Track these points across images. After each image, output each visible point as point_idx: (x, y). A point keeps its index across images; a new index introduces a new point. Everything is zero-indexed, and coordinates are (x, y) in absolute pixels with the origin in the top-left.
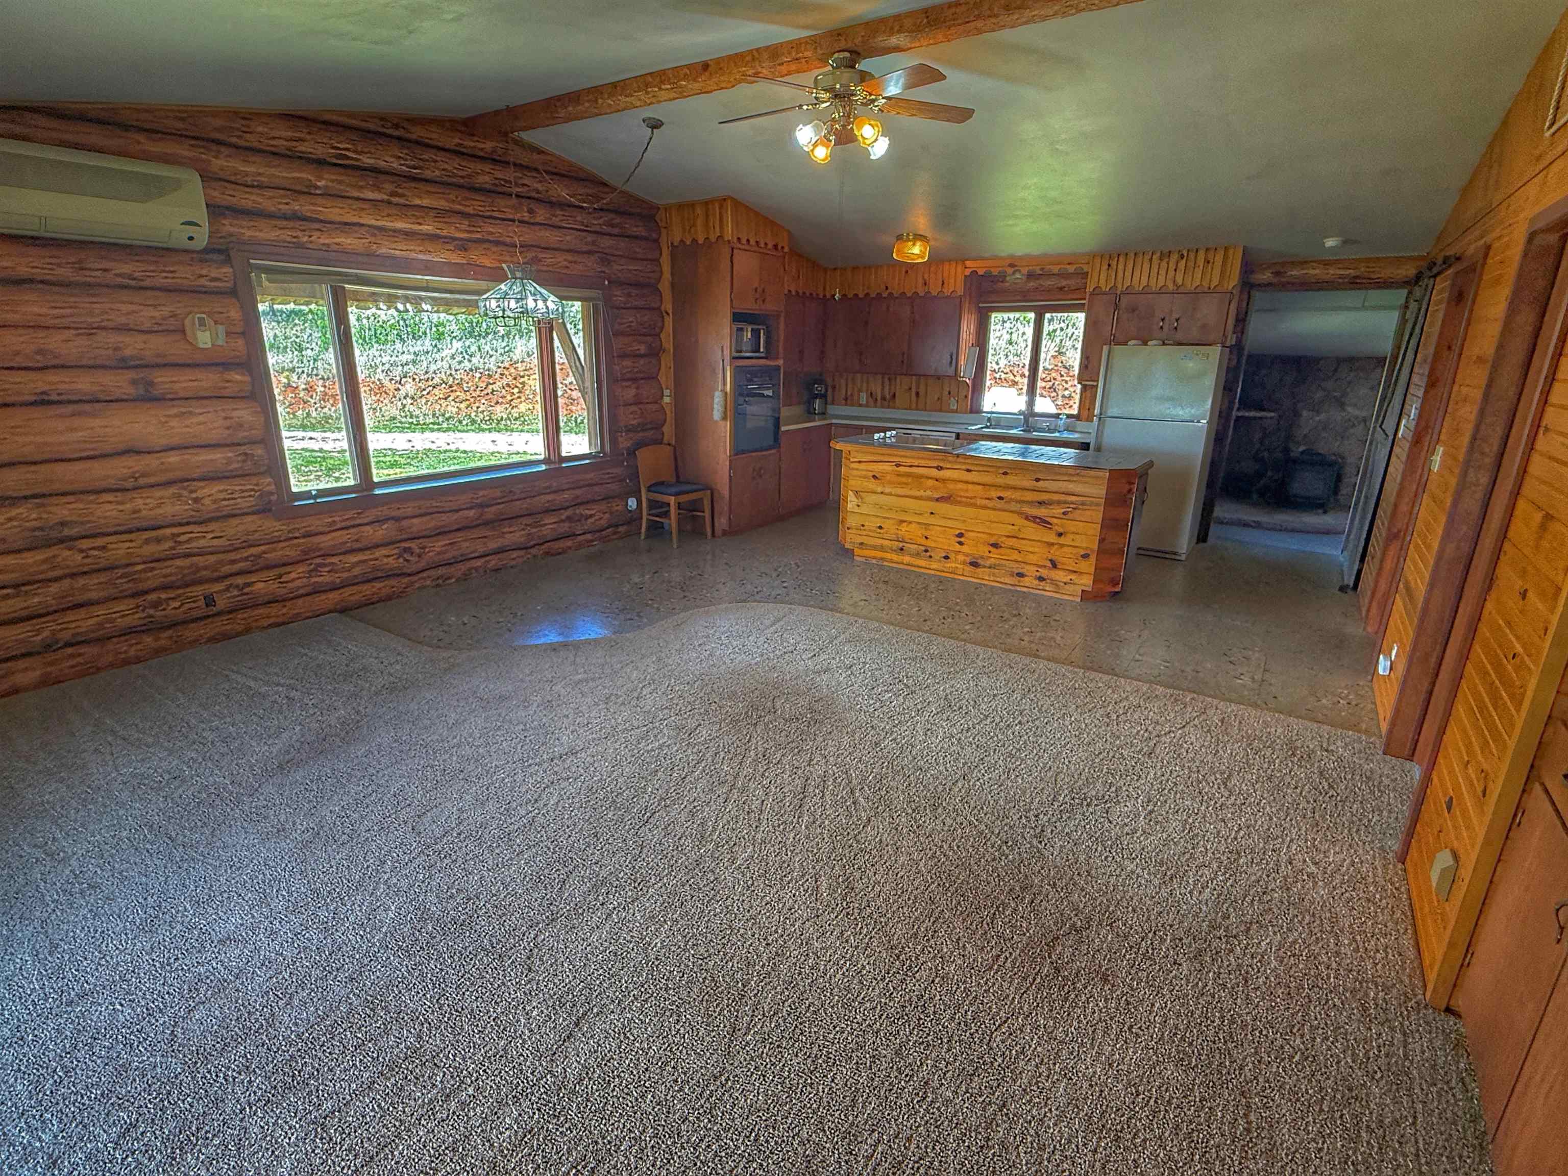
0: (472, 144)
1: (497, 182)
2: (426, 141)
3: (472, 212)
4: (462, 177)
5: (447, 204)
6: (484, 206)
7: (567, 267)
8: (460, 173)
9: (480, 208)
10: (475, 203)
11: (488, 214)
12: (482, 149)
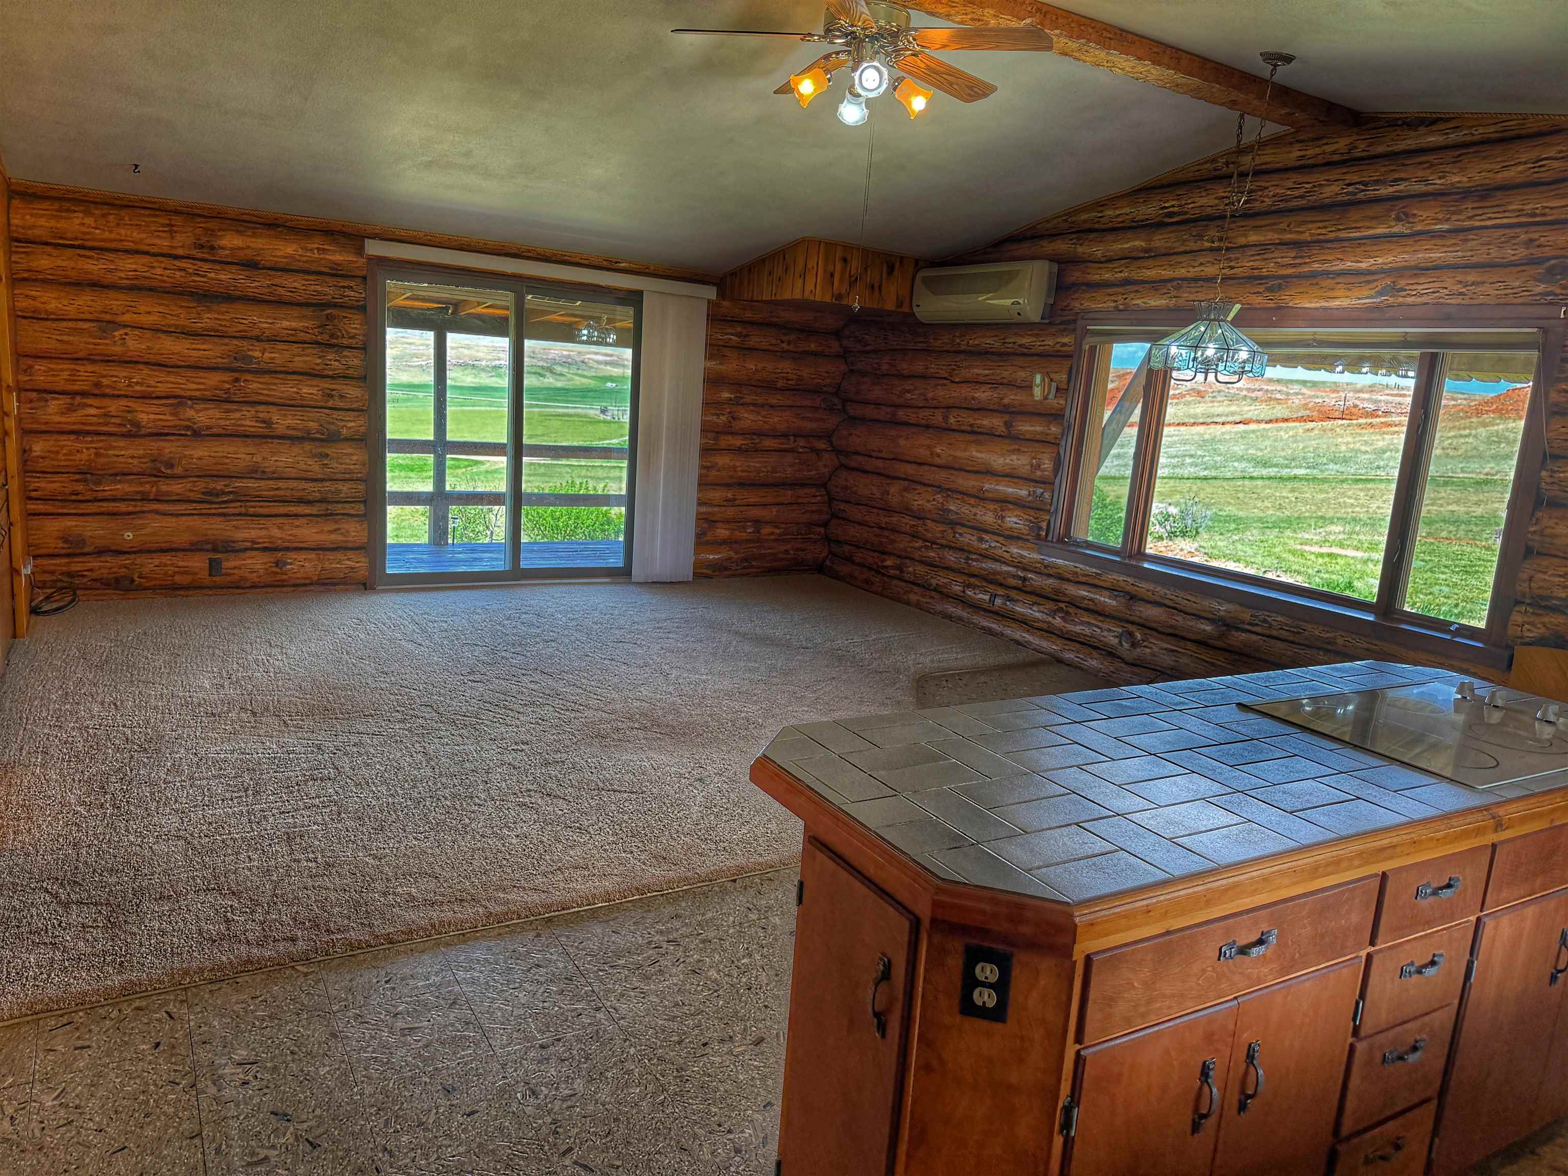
0: (1318, 151)
1: (1351, 189)
2: (1264, 167)
3: (1309, 239)
4: (1302, 197)
5: (1276, 236)
6: (1325, 227)
7: (1461, 294)
8: (1296, 193)
9: (1319, 231)
10: (1310, 226)
11: (1333, 235)
12: (1334, 153)
